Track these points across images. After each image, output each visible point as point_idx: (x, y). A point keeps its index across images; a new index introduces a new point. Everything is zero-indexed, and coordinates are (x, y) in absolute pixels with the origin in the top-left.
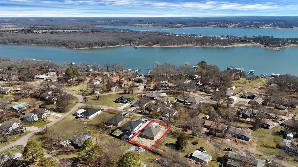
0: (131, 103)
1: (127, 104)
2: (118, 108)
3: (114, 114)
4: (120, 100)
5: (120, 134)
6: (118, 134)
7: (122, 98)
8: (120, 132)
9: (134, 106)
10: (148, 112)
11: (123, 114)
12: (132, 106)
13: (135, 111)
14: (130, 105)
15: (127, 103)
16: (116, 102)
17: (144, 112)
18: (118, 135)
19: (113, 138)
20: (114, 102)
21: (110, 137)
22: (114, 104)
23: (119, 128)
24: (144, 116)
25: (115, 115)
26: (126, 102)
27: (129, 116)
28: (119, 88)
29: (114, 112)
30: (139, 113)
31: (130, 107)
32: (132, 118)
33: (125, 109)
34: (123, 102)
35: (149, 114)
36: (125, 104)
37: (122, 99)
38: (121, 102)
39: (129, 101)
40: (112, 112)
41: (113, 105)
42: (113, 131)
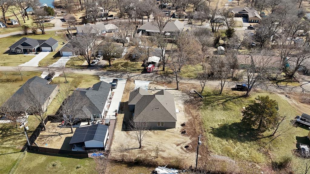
0: (52, 51)
1: (41, 53)
2: (22, 65)
3: (16, 80)
4: (20, 46)
5: (64, 137)
6: (55, 139)
7: (26, 41)
8: (60, 130)
9: (62, 56)
10: (106, 62)
11: (43, 76)
12: (58, 55)
13: (71, 65)
14: (49, 55)
15: (41, 51)
16: (10, 52)
17: (96, 63)
18: (57, 144)
19: (47, 161)
20: (4, 53)
21: (30, 160)
22: (8, 59)
23: (51, 119)
24: (101, 72)
25: (22, 83)
26: (39, 50)
27: (63, 79)
28: (6, 27)
29: (16, 77)
30: (83, 68)
31: (52, 59)
32: (73, 82)
33: (41, 64)
34: (31, 51)
35: (110, 65)
36: (36, 54)
37: (24, 44)
38: (25, 52)
39: (46, 45)
40: (9, 77)
41: (5, 62)
42: (35, 134)
